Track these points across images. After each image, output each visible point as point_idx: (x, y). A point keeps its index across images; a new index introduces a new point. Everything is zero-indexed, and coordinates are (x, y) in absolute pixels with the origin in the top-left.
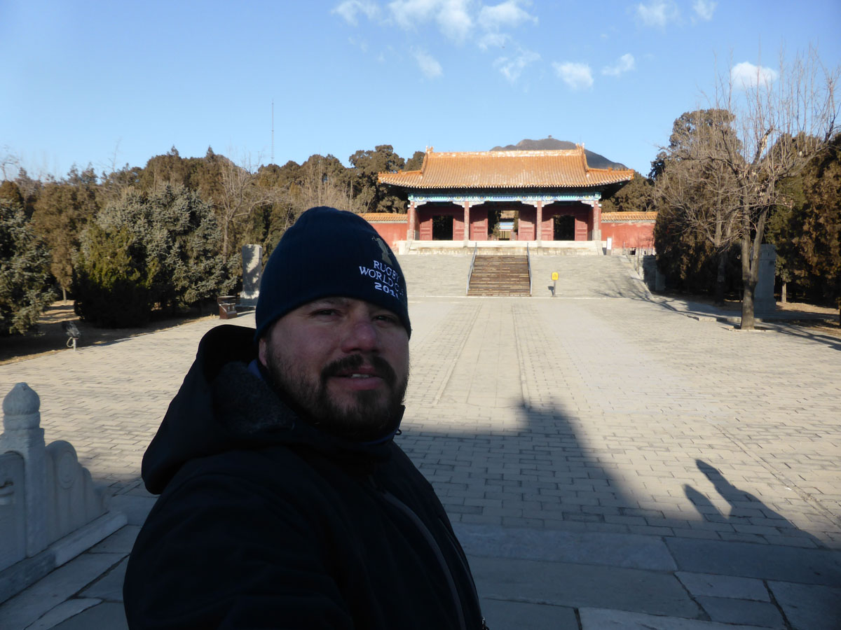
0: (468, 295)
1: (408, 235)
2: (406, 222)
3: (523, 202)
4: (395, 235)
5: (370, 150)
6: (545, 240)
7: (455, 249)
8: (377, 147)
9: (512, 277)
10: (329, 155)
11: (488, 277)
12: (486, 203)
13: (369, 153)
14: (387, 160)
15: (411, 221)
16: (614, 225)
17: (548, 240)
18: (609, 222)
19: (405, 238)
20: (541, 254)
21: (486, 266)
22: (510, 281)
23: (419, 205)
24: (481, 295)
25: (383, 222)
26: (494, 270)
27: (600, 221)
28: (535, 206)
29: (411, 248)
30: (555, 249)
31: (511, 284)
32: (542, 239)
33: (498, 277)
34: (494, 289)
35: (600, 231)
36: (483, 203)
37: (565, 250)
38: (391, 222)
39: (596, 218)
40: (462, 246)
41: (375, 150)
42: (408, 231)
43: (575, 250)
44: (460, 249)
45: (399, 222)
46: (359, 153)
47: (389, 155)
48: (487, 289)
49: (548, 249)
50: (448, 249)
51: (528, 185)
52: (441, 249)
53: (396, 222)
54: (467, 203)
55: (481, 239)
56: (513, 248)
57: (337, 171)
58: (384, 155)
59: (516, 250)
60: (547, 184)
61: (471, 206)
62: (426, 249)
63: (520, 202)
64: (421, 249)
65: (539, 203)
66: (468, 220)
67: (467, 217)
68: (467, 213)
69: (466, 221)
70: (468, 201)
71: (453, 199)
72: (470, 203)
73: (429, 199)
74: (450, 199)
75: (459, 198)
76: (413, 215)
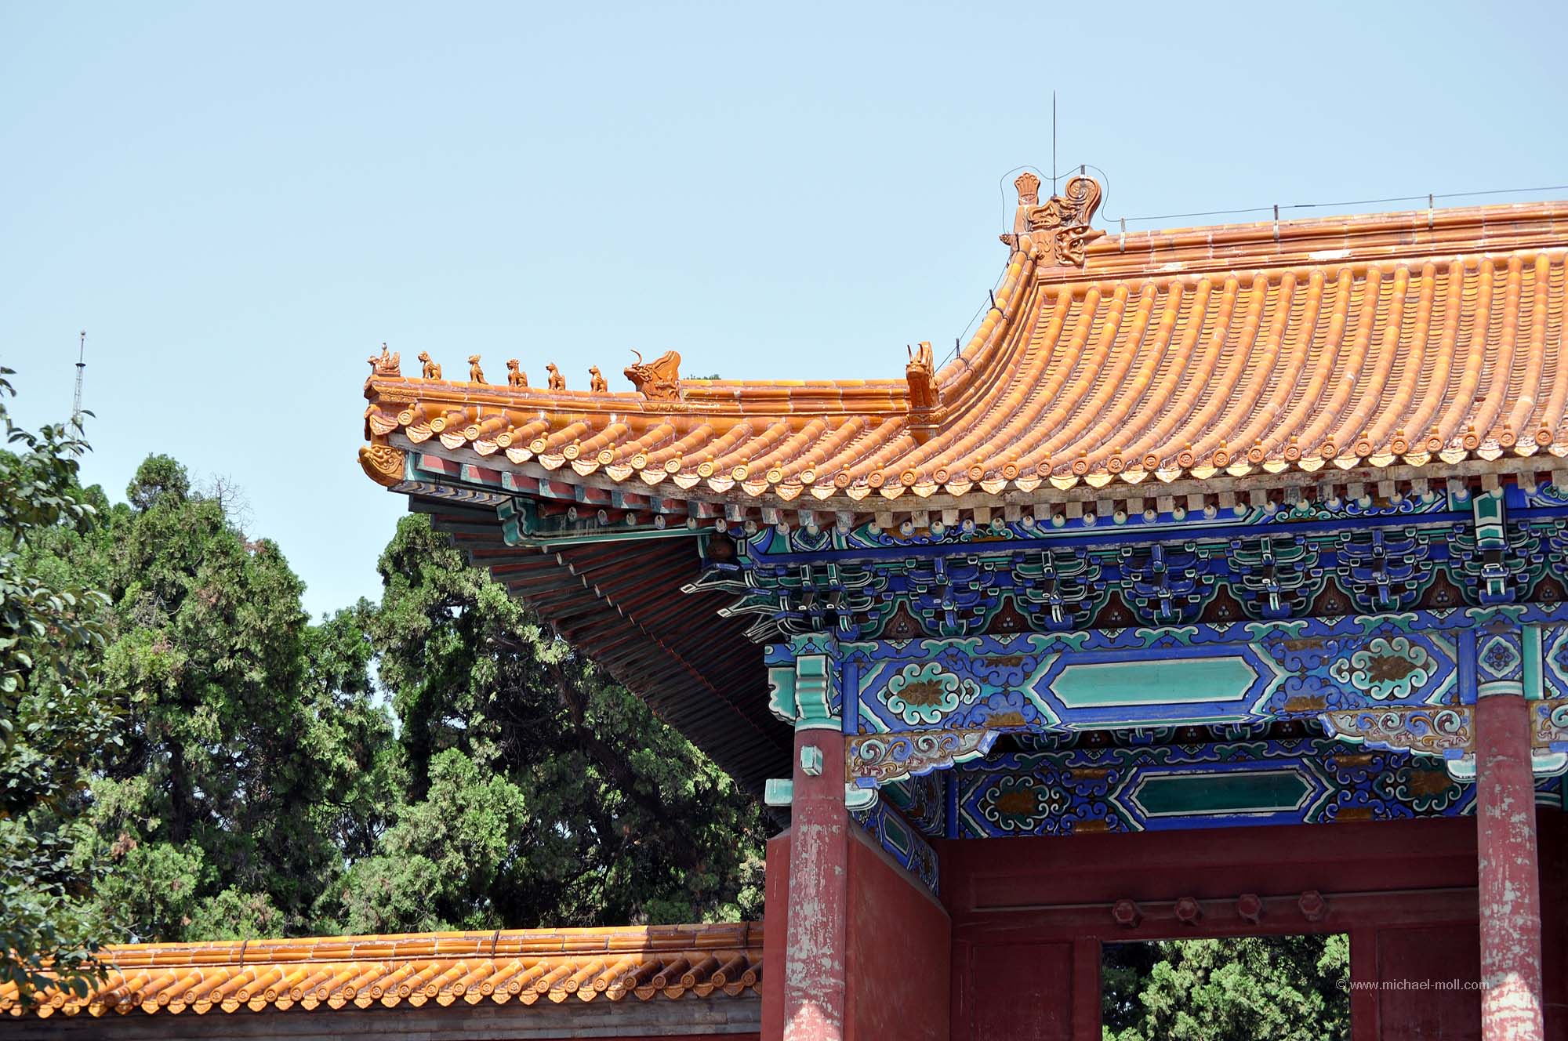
23: (899, 771)
54: (1501, 724)
61: (1552, 763)
66: (1523, 930)
67: (1509, 896)
68: (1517, 848)
69: (1503, 947)
70: (1512, 688)
71: (1325, 682)
72: (1539, 719)
73: (1029, 690)
74: (1281, 688)
75: (1399, 668)
76: (824, 895)
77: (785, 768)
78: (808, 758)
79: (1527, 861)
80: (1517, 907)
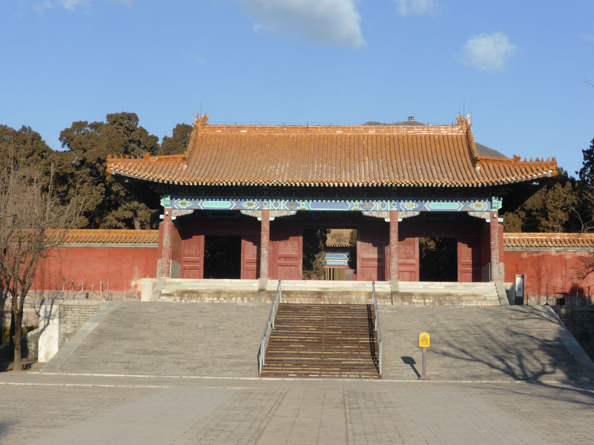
0: (263, 375)
1: (159, 269)
2: (156, 245)
3: (366, 213)
4: (136, 269)
5: (98, 121)
6: (403, 280)
7: (243, 294)
8: (109, 117)
9: (346, 342)
10: (24, 128)
11: (301, 342)
12: (300, 213)
13: (95, 126)
14: (126, 138)
15: (164, 244)
16: (525, 255)
17: (411, 280)
18: (518, 249)
19: (153, 275)
20: (398, 303)
21: (299, 322)
22: (341, 349)
23: (179, 214)
24: (286, 375)
25: (115, 245)
26: (312, 329)
27: (501, 247)
28: (387, 220)
29: (164, 292)
30: (424, 296)
31: (343, 356)
32: (399, 278)
33: (320, 342)
34: (312, 364)
35: (502, 265)
36: (293, 213)
37: (440, 298)
38: (129, 245)
39: (495, 242)
40: (257, 289)
41: (105, 122)
42: (159, 261)
43: (460, 298)
44: (253, 293)
45: (143, 245)
46: (79, 125)
47: (131, 130)
48: (298, 364)
49: (410, 295)
50: (231, 294)
51: (373, 182)
52: (218, 293)
53: (138, 245)
54: (265, 213)
55: (291, 277)
56: (347, 293)
57: (36, 155)
58: (122, 129)
59: (354, 297)
60: (406, 181)
61: (272, 219)
62: (192, 293)
63: (359, 213)
64: (182, 294)
65: (392, 214)
66: (267, 242)
67: (265, 238)
68: (266, 231)
69: (264, 245)
70: (267, 208)
71: (241, 206)
72: (271, 213)
73: (199, 204)
74: (235, 206)
75: (251, 205)
76: (169, 233)
77: (163, 213)
78: (167, 213)
79: (268, 233)
80: (266, 239)
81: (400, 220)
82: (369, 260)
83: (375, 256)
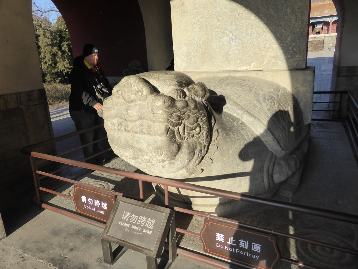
11: (312, 47)
12: (312, 22)
17: (334, 33)
20: (330, 38)
22: (318, 47)
28: (330, 22)
32: (331, 33)
49: (333, 36)
51: (327, 15)
59: (321, 38)
63: (324, 21)
65: (331, 20)
81: (332, 21)
82: (325, 29)
83: (327, 29)
